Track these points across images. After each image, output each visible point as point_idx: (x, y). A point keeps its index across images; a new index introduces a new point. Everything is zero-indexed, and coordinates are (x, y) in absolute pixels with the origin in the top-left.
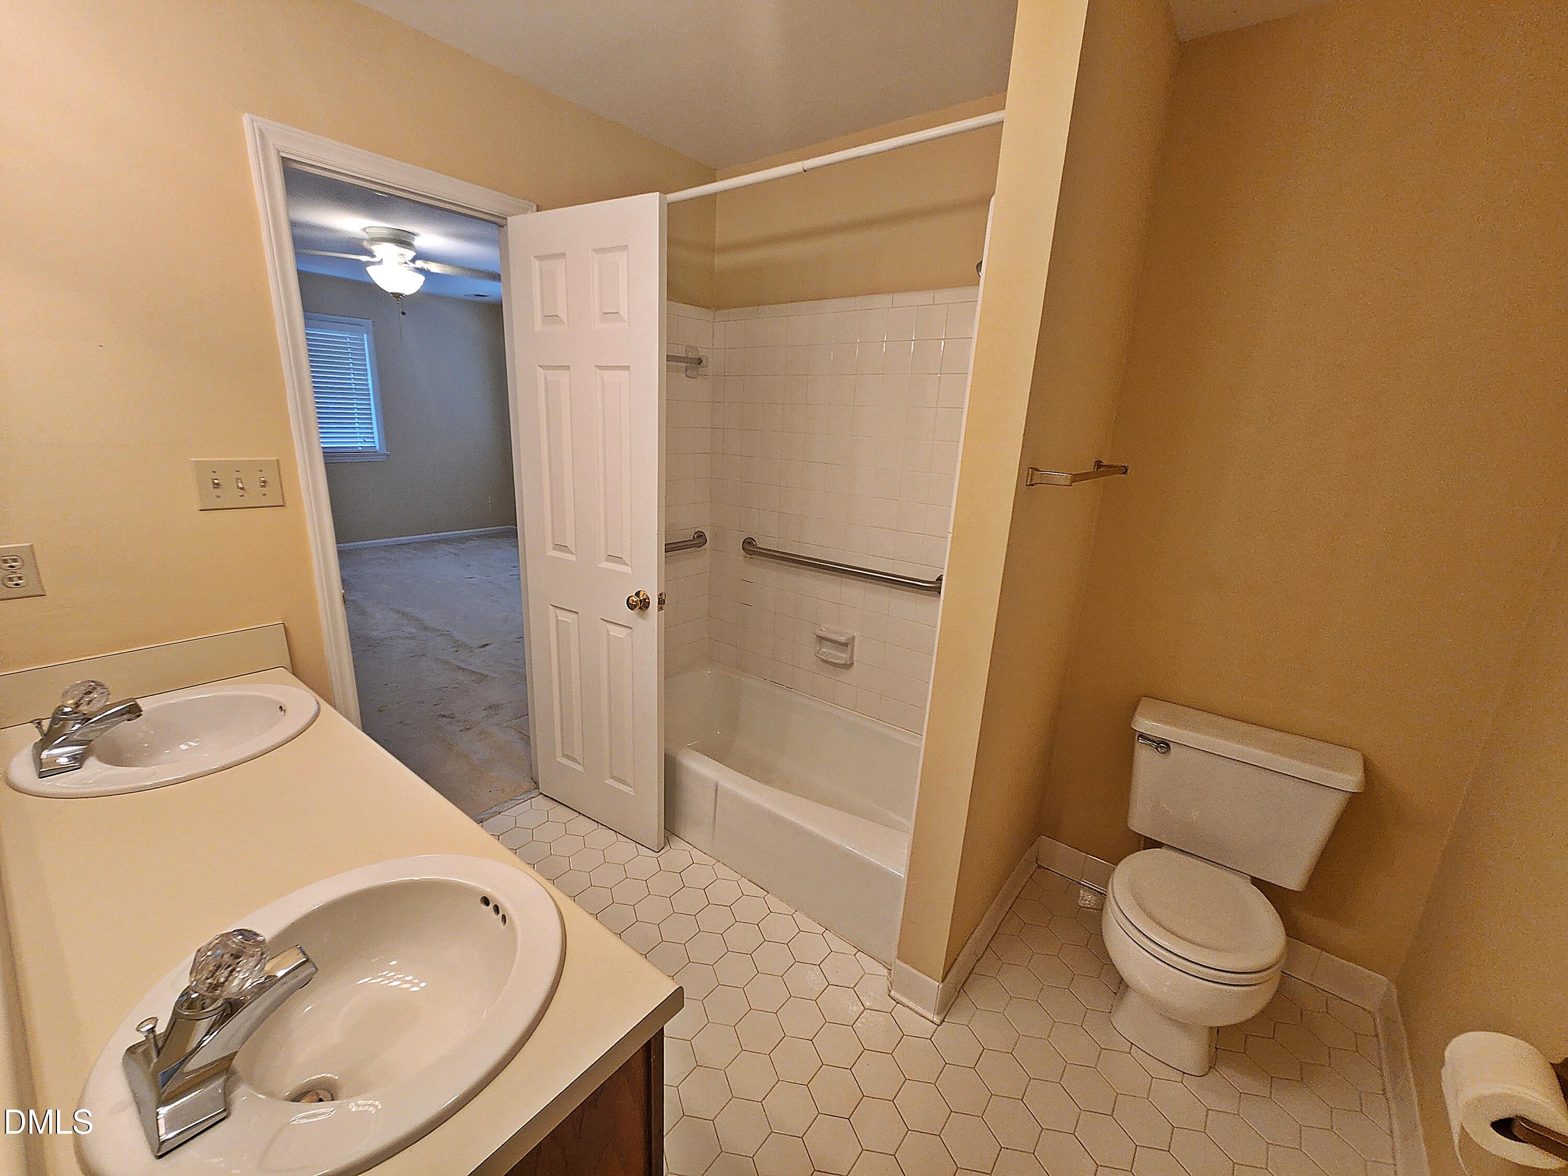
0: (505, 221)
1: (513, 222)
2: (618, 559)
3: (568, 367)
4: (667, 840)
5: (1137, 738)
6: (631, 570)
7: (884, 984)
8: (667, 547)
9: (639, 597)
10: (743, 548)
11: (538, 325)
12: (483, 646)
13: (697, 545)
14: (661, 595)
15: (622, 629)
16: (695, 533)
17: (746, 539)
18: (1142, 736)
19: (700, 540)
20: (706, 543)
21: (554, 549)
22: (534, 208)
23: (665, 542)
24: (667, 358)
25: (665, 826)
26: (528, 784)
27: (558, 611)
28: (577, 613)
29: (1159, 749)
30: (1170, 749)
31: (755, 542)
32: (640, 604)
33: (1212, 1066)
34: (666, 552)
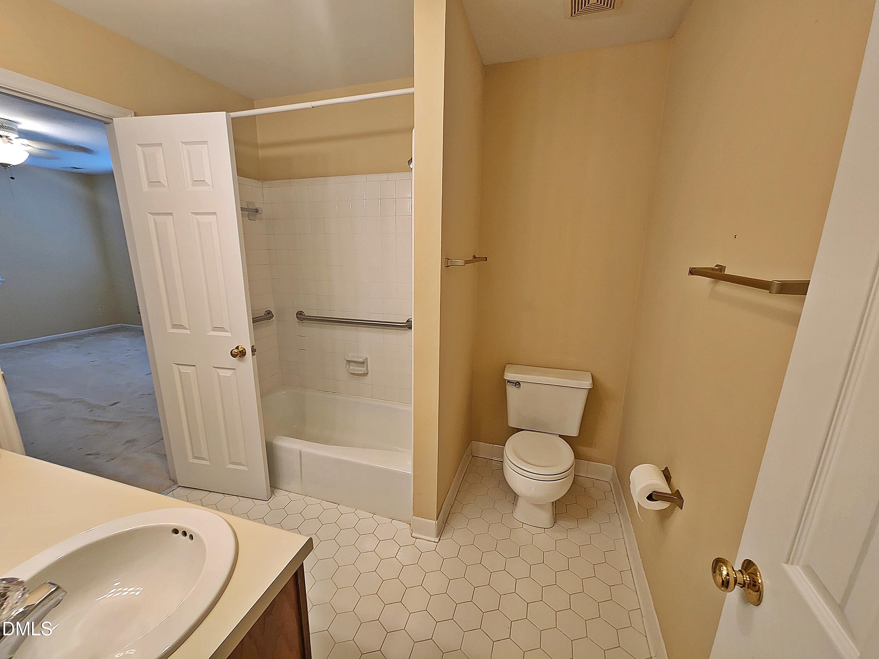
0: (111, 120)
1: (116, 121)
2: (222, 329)
3: (171, 214)
4: (272, 493)
5: (507, 382)
6: (231, 334)
7: (408, 531)
8: (254, 320)
9: (238, 349)
10: (297, 317)
11: (146, 187)
12: (114, 404)
13: (268, 319)
14: (253, 346)
15: (229, 371)
16: (266, 312)
17: (298, 312)
18: (509, 381)
19: (270, 315)
20: (273, 317)
21: (172, 328)
22: (133, 114)
23: (252, 316)
24: (241, 209)
25: (270, 485)
26: (168, 483)
27: (180, 367)
28: (195, 366)
29: (516, 386)
30: (520, 384)
31: (304, 313)
32: (240, 354)
33: (555, 522)
34: (253, 323)
